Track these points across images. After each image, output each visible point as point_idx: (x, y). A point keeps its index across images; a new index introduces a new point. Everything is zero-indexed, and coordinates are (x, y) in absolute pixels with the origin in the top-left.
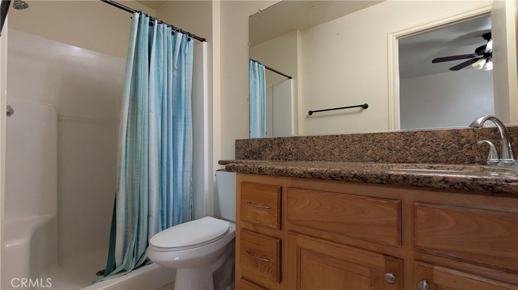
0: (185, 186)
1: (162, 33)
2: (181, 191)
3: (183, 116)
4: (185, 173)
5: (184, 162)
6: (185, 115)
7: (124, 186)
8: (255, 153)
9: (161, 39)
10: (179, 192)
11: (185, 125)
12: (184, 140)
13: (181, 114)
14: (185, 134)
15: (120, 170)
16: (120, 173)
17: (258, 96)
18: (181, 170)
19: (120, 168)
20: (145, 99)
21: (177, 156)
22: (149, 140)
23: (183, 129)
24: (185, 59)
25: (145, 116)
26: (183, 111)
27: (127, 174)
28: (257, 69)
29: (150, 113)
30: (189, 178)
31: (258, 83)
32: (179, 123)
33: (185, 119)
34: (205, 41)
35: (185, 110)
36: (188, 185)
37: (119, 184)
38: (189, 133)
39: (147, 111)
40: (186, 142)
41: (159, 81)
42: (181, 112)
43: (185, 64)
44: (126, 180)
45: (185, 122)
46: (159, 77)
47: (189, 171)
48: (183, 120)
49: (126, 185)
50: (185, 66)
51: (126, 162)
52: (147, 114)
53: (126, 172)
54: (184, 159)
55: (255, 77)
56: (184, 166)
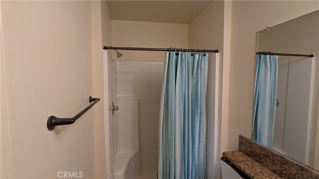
0: (200, 157)
1: (184, 59)
2: (197, 160)
3: (199, 111)
4: (200, 149)
5: (199, 142)
6: (200, 110)
7: (162, 157)
8: (256, 156)
9: (183, 63)
10: (196, 160)
11: (200, 117)
12: (200, 127)
13: (197, 110)
14: (200, 123)
15: (159, 148)
16: (159, 150)
17: (268, 85)
18: (198, 147)
19: (159, 147)
20: (173, 107)
21: (194, 137)
22: (175, 132)
23: (199, 120)
24: (201, 72)
25: (172, 117)
26: (199, 108)
27: (164, 150)
28: (268, 61)
29: (176, 115)
30: (203, 152)
31: (269, 73)
32: (196, 116)
33: (200, 113)
34: (218, 52)
35: (200, 107)
36: (202, 156)
37: (159, 156)
38: (203, 123)
39: (174, 114)
40: (201, 128)
41: (182, 91)
42: (197, 109)
43: (201, 75)
44: (163, 153)
45: (200, 115)
46: (182, 89)
47: (203, 147)
48: (199, 114)
49: (163, 156)
50: (201, 77)
51: (163, 143)
52: (174, 116)
53: (163, 148)
54: (199, 139)
55: (266, 68)
56: (199, 144)
